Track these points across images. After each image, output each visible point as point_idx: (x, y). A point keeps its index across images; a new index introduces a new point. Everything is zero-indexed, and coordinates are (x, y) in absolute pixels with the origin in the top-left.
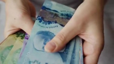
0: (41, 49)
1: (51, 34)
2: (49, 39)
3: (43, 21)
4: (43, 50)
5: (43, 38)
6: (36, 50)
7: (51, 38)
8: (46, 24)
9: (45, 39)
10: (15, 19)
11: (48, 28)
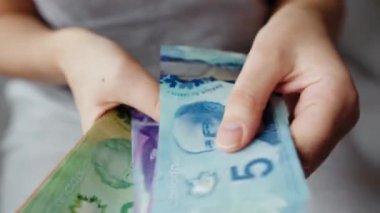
0: (203, 147)
1: (213, 106)
2: (215, 121)
3: (179, 84)
4: (208, 148)
5: (197, 121)
6: (190, 153)
7: (220, 116)
8: (190, 87)
9: (204, 124)
10: (103, 80)
11: (198, 94)
